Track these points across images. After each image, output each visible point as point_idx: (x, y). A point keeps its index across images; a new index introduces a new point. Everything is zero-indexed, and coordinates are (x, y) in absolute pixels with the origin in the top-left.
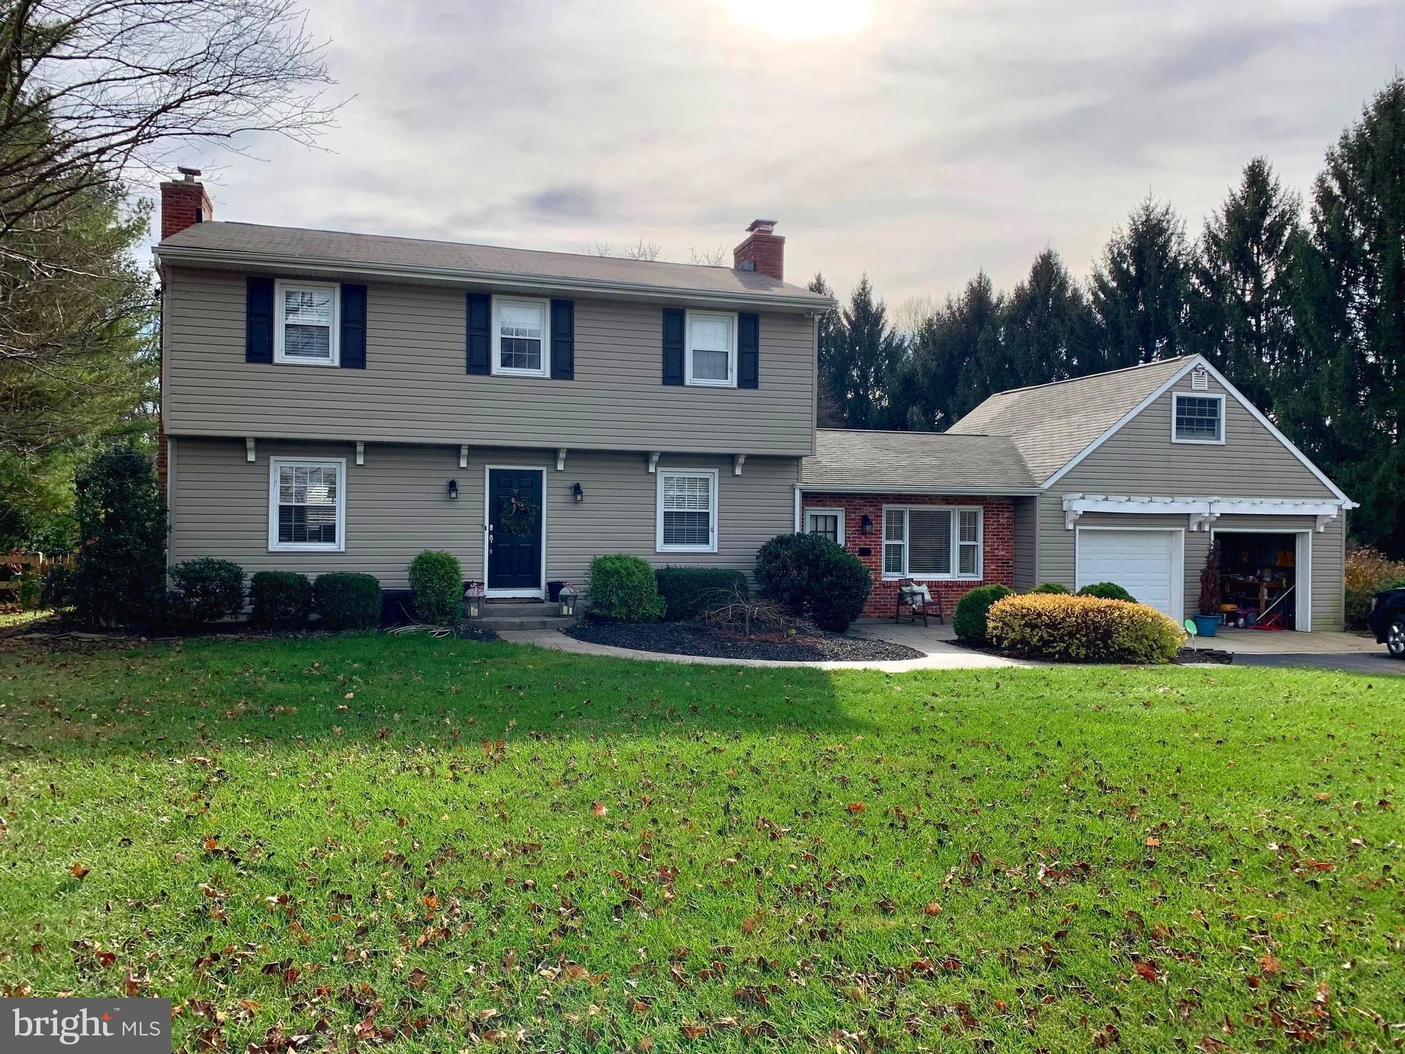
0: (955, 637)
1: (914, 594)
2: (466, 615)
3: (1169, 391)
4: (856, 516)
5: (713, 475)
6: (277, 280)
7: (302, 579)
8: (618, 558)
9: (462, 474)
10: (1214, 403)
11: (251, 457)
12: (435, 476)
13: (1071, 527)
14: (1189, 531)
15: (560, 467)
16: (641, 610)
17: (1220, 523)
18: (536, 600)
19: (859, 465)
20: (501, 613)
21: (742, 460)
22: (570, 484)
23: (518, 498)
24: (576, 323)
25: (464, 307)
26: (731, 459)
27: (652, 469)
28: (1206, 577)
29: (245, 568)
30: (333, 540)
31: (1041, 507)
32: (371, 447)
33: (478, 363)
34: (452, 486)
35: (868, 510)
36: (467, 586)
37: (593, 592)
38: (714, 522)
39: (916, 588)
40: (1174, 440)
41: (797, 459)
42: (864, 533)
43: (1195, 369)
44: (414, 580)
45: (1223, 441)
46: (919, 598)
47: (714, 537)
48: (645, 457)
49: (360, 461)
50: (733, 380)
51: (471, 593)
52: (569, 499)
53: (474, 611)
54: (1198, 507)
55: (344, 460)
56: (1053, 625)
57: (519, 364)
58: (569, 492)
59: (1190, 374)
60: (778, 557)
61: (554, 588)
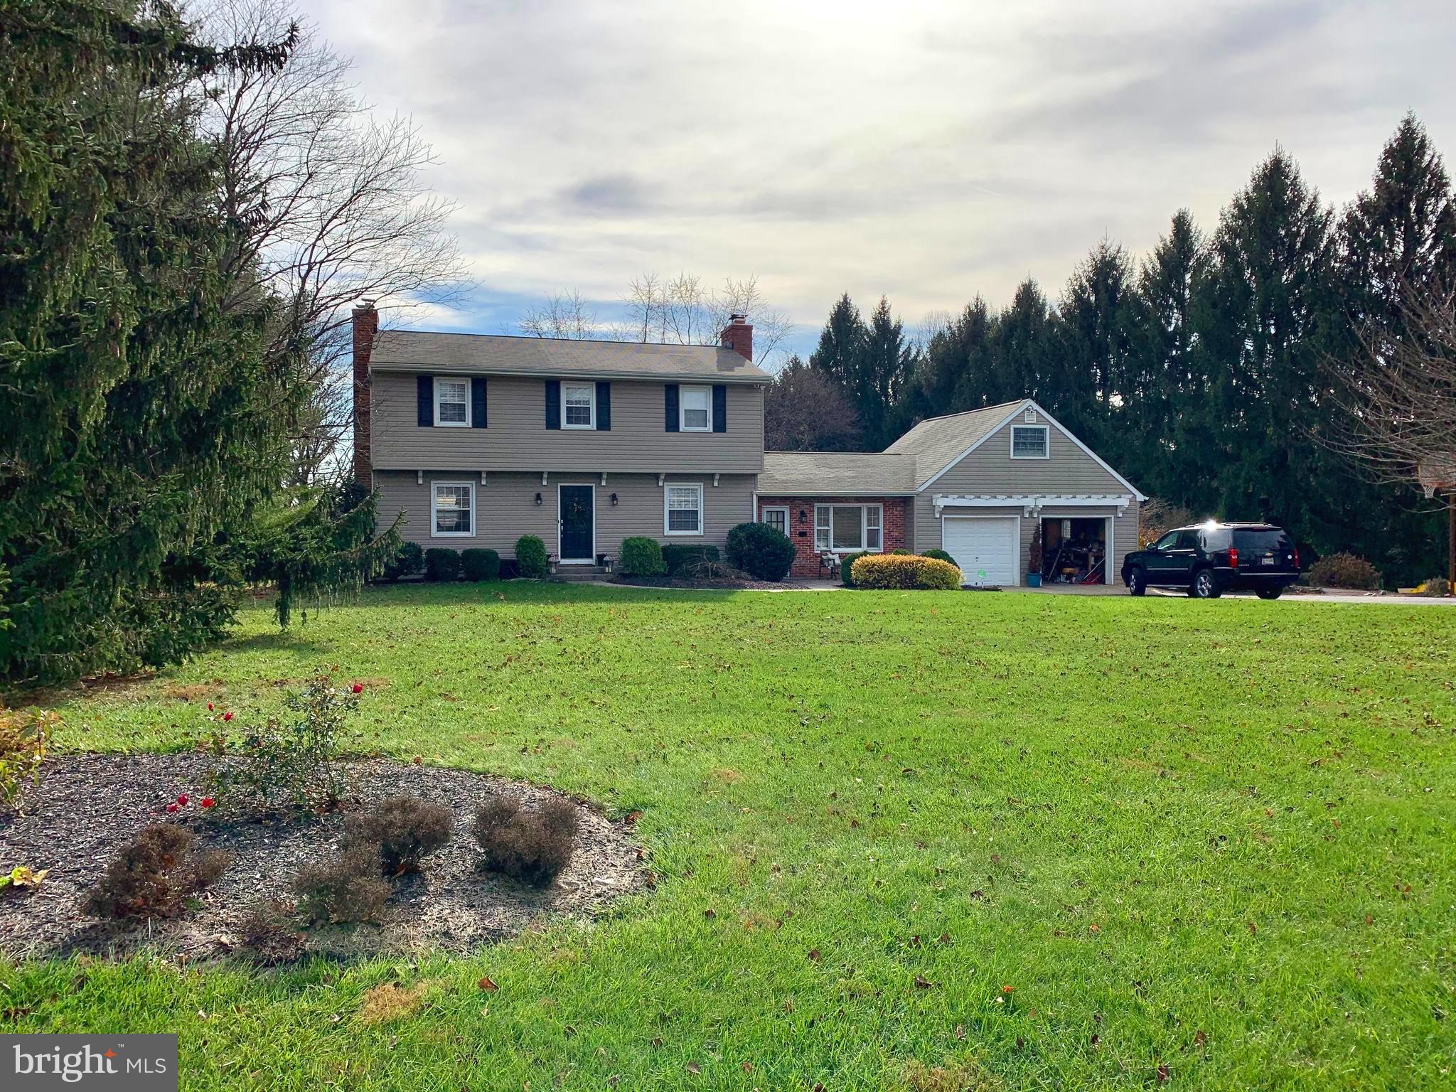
0: (842, 583)
1: (830, 560)
2: (548, 572)
3: (1009, 424)
4: (797, 511)
5: (699, 487)
6: (435, 380)
7: (455, 553)
8: (639, 539)
9: (544, 489)
10: (1042, 431)
11: (420, 482)
12: (530, 490)
13: (938, 516)
14: (1023, 517)
15: (604, 483)
16: (652, 570)
17: (1044, 511)
18: (591, 565)
19: (801, 477)
20: (568, 571)
21: (717, 477)
22: (610, 494)
23: (578, 504)
24: (611, 396)
25: (544, 389)
26: (711, 476)
27: (661, 484)
28: (1033, 548)
29: (422, 547)
30: (468, 530)
31: (918, 503)
32: (491, 474)
33: (553, 422)
34: (538, 497)
35: (805, 508)
36: (549, 556)
37: (624, 559)
38: (701, 516)
39: (830, 556)
40: (1012, 457)
41: (755, 475)
42: (802, 522)
43: (1027, 409)
44: (518, 553)
45: (1048, 457)
46: (832, 562)
47: (701, 526)
48: (656, 476)
49: (484, 482)
50: (710, 428)
51: (551, 559)
52: (607, 503)
53: (553, 570)
54: (1029, 502)
55: (474, 482)
56: (881, 571)
57: (578, 421)
58: (609, 499)
59: (1023, 412)
60: (737, 536)
61: (600, 558)
